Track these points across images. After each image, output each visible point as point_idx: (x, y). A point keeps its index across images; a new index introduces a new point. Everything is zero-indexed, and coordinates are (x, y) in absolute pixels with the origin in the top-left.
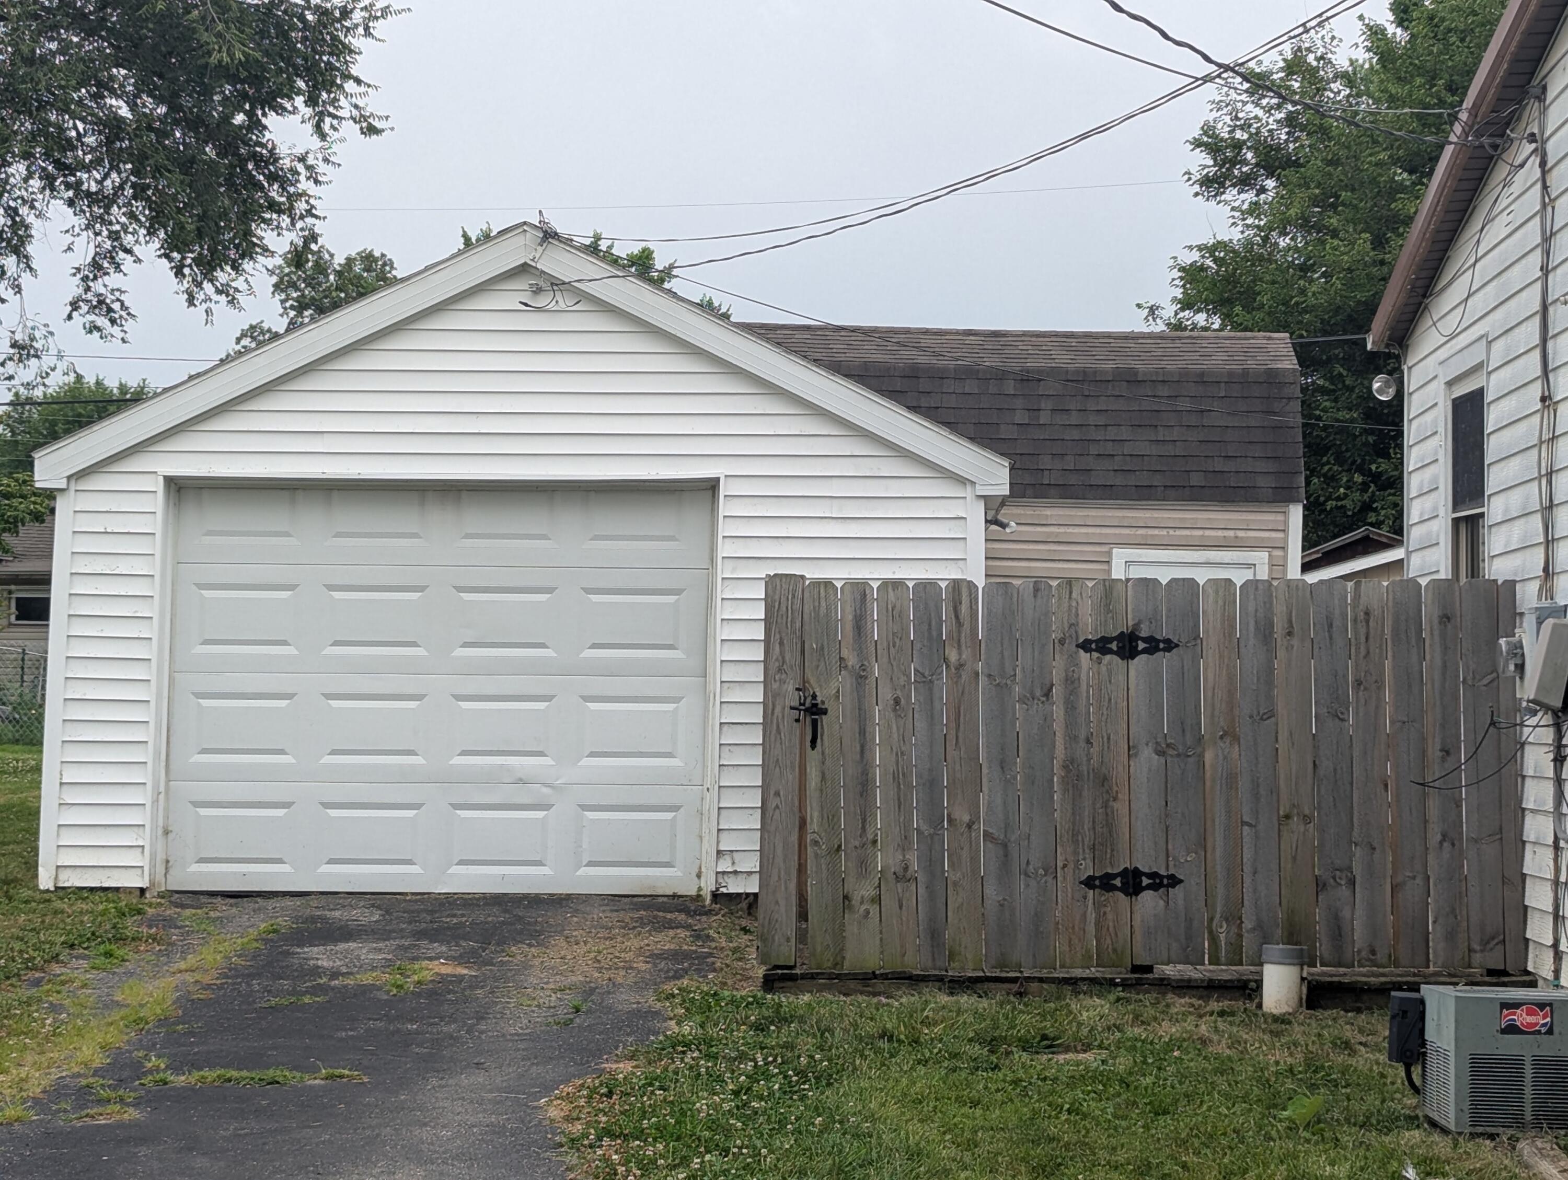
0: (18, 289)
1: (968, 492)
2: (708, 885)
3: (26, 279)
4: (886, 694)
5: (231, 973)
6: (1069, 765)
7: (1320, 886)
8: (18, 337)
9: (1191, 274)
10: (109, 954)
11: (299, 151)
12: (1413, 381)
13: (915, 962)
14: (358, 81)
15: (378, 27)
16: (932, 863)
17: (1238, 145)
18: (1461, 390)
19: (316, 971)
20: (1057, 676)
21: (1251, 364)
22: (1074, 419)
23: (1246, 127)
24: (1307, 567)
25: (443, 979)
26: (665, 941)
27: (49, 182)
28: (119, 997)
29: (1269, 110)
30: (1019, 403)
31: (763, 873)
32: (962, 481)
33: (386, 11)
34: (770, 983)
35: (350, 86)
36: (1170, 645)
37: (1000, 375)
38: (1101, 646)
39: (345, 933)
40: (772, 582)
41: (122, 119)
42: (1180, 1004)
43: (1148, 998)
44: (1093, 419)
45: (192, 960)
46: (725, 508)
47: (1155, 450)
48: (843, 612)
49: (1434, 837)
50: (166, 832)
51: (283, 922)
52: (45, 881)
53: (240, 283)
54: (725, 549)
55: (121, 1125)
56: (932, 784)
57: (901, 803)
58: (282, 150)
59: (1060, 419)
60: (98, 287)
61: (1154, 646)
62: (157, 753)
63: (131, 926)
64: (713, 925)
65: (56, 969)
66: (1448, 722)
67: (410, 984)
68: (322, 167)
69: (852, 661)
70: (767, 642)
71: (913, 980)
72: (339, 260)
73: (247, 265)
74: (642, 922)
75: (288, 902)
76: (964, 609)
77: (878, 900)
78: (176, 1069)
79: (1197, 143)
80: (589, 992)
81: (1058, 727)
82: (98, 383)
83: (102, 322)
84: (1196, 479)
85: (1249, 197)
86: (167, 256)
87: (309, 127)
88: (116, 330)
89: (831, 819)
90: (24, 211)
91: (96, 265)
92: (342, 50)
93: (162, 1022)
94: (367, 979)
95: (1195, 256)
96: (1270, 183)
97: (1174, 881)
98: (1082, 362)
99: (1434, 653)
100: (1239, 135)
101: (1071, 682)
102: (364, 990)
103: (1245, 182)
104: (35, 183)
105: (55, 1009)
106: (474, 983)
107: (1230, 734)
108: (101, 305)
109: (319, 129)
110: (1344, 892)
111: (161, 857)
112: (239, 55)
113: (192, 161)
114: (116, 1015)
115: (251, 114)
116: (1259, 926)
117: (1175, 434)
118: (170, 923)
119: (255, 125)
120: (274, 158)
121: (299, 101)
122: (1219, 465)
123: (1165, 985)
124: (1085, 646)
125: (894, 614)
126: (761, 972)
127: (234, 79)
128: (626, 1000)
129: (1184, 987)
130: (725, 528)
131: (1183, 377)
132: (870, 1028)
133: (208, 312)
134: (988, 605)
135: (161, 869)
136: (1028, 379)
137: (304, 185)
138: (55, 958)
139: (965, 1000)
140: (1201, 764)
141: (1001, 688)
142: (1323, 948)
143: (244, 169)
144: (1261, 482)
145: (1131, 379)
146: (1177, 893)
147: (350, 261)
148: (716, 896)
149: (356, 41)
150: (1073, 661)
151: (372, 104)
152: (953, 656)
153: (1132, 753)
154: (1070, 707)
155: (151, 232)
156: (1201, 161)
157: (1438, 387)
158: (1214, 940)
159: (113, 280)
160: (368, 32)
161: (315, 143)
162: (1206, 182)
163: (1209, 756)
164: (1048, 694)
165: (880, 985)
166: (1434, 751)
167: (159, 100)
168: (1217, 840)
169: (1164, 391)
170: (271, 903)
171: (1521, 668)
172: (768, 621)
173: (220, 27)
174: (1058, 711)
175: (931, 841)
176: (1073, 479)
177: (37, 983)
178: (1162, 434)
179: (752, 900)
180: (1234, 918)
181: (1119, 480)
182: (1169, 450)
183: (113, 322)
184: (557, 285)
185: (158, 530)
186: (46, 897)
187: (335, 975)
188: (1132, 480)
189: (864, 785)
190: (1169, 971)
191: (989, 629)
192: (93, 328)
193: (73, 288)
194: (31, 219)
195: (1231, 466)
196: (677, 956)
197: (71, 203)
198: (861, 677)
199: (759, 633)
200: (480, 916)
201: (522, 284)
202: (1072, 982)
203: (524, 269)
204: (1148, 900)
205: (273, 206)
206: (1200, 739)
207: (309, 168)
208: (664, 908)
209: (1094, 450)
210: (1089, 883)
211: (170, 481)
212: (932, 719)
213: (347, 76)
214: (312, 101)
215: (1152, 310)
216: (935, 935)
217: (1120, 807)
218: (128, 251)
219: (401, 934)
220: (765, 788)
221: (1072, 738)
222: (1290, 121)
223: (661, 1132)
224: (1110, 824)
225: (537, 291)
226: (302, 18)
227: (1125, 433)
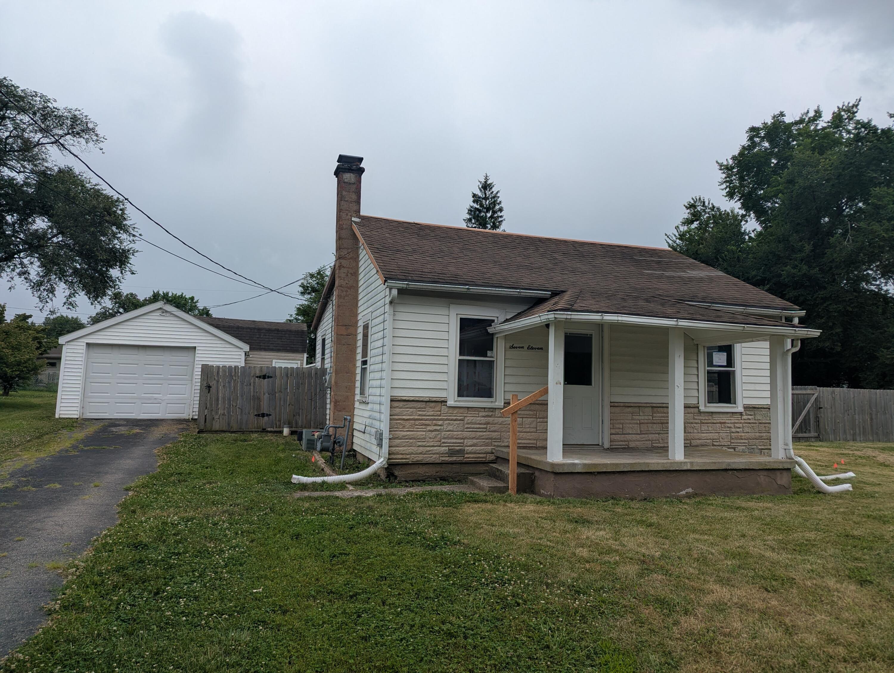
0: (52, 300)
1: (242, 350)
2: (191, 417)
3: (54, 298)
4: (222, 384)
5: (96, 432)
6: (253, 396)
7: (294, 416)
8: (51, 310)
9: (299, 309)
10: (70, 429)
11: (117, 276)
12: (318, 335)
13: (224, 429)
14: (131, 264)
15: (136, 254)
16: (229, 413)
17: (308, 287)
18: (323, 338)
19: (113, 432)
20: (252, 381)
21: (299, 329)
22: (267, 337)
23: (309, 284)
24: (307, 364)
25: (138, 433)
26: (181, 426)
27: (60, 279)
28: (73, 436)
29: (313, 281)
30: (257, 334)
31: (198, 415)
32: (241, 348)
33: (137, 251)
34: (199, 432)
35: (129, 265)
36: (271, 377)
37: (254, 329)
38: (260, 377)
39: (119, 425)
40: (203, 365)
41: (78, 268)
42: (269, 434)
43: (264, 434)
44: (271, 337)
45: (88, 430)
46: (197, 352)
47: (281, 343)
48: (215, 370)
49: (313, 408)
50: (83, 408)
51: (106, 424)
52: (57, 416)
53: (102, 301)
54: (197, 359)
55: (74, 455)
56: (229, 399)
57: (224, 402)
58: (113, 276)
59: (264, 337)
60: (70, 300)
61: (269, 377)
62: (82, 393)
63: (75, 424)
64: (191, 424)
65: (60, 432)
66: (316, 390)
67: (131, 433)
68: (122, 280)
69: (216, 379)
70: (201, 375)
71: (224, 431)
72: (125, 294)
73: (104, 298)
74: (177, 423)
75: (107, 420)
76: (237, 371)
77: (219, 418)
78: (85, 446)
79: (300, 286)
80: (165, 434)
81: (252, 390)
82: (67, 316)
83: (71, 307)
84: (288, 348)
85: (309, 296)
86: (86, 295)
87: (119, 272)
88: (74, 309)
89: (211, 405)
90: (54, 285)
91: (70, 296)
92: (127, 258)
93: (81, 440)
94: (123, 432)
95: (298, 306)
96: (314, 294)
97: (270, 415)
98: (269, 327)
99: (314, 379)
100: (308, 285)
101: (254, 383)
102: (122, 434)
103: (309, 293)
104: (57, 279)
105: (60, 438)
106: (144, 433)
107: (281, 392)
108: (71, 304)
109: (122, 273)
110: (298, 417)
111: (81, 412)
112: (105, 258)
113: (93, 277)
114: (72, 439)
115: (107, 268)
116: (284, 422)
117: (285, 340)
118: (84, 424)
119: (107, 270)
120: (111, 277)
121: (117, 267)
122: (292, 346)
123: (268, 432)
124: (257, 377)
125: (224, 371)
126: (198, 430)
127: (103, 262)
128: (172, 435)
129: (271, 432)
130: (197, 355)
131: (287, 330)
132: (215, 439)
133: (95, 306)
134: (241, 371)
135: (81, 414)
136: (259, 329)
137: (118, 283)
138: (60, 430)
139: (233, 435)
140: (276, 396)
141: (242, 384)
142: (294, 425)
143: (105, 279)
144: (300, 349)
145: (278, 330)
146: (271, 417)
147: (127, 295)
148: (192, 419)
149: (131, 256)
150: (255, 379)
151: (133, 268)
152: (234, 378)
153: (264, 394)
154: (254, 387)
155: (83, 290)
156: (301, 289)
157: (320, 337)
158: (276, 424)
159: (74, 299)
160: (133, 255)
161: (121, 275)
162: (302, 293)
163: (277, 395)
164: (250, 385)
165: (218, 432)
166: (313, 394)
167: (86, 265)
168: (278, 409)
169: (283, 333)
170: (104, 421)
171: (326, 382)
172: (202, 371)
173: (101, 252)
174: (252, 387)
175: (229, 409)
176: (266, 347)
177: (56, 434)
178: (283, 340)
179: (196, 419)
180: (280, 421)
181: (274, 348)
182: (284, 343)
183: (73, 307)
184: (167, 312)
185: (84, 352)
186: (57, 419)
187: (116, 432)
188: (277, 348)
189: (218, 399)
190: (269, 429)
191: (241, 374)
192: (69, 308)
193: (65, 300)
194: (56, 287)
195: (295, 346)
196: (183, 429)
197: (65, 283)
198: (218, 381)
199: (200, 374)
200: (146, 423)
201: (160, 311)
202: (252, 431)
203: (160, 309)
204: (266, 418)
205: (110, 286)
206: (276, 392)
207: (119, 280)
208: (182, 421)
209: (270, 342)
210: (256, 415)
211: (87, 343)
212: (230, 388)
213: (128, 263)
214: (120, 267)
215: (291, 315)
216: (229, 424)
217: (262, 403)
218: (78, 293)
219: (130, 425)
220: (200, 400)
221: (254, 392)
222: (318, 283)
223: (174, 453)
224: (260, 406)
225: (163, 312)
226: (119, 251)
227: (276, 340)
